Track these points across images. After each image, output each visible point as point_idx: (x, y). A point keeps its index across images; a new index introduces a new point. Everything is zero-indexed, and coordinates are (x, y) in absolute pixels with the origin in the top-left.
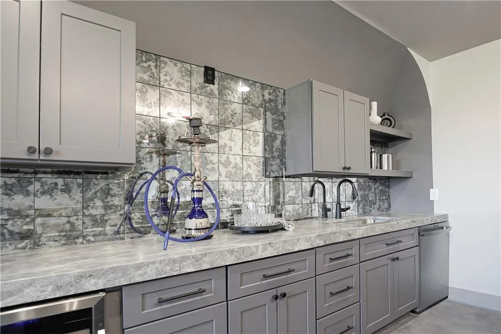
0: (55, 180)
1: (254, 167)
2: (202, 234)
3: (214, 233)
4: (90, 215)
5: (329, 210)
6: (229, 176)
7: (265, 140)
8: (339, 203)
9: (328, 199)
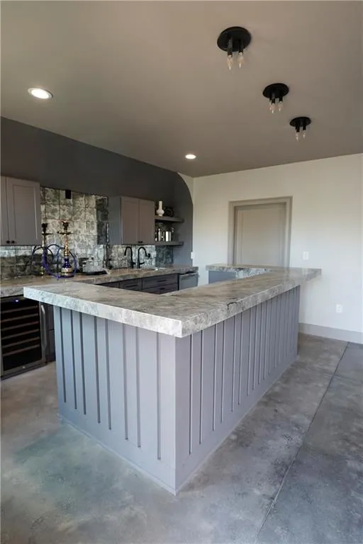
0: (3, 251)
1: (92, 241)
2: (70, 275)
3: (75, 275)
4: (19, 266)
5: (135, 263)
6: (79, 246)
7: (98, 226)
8: (139, 260)
9: (134, 258)
